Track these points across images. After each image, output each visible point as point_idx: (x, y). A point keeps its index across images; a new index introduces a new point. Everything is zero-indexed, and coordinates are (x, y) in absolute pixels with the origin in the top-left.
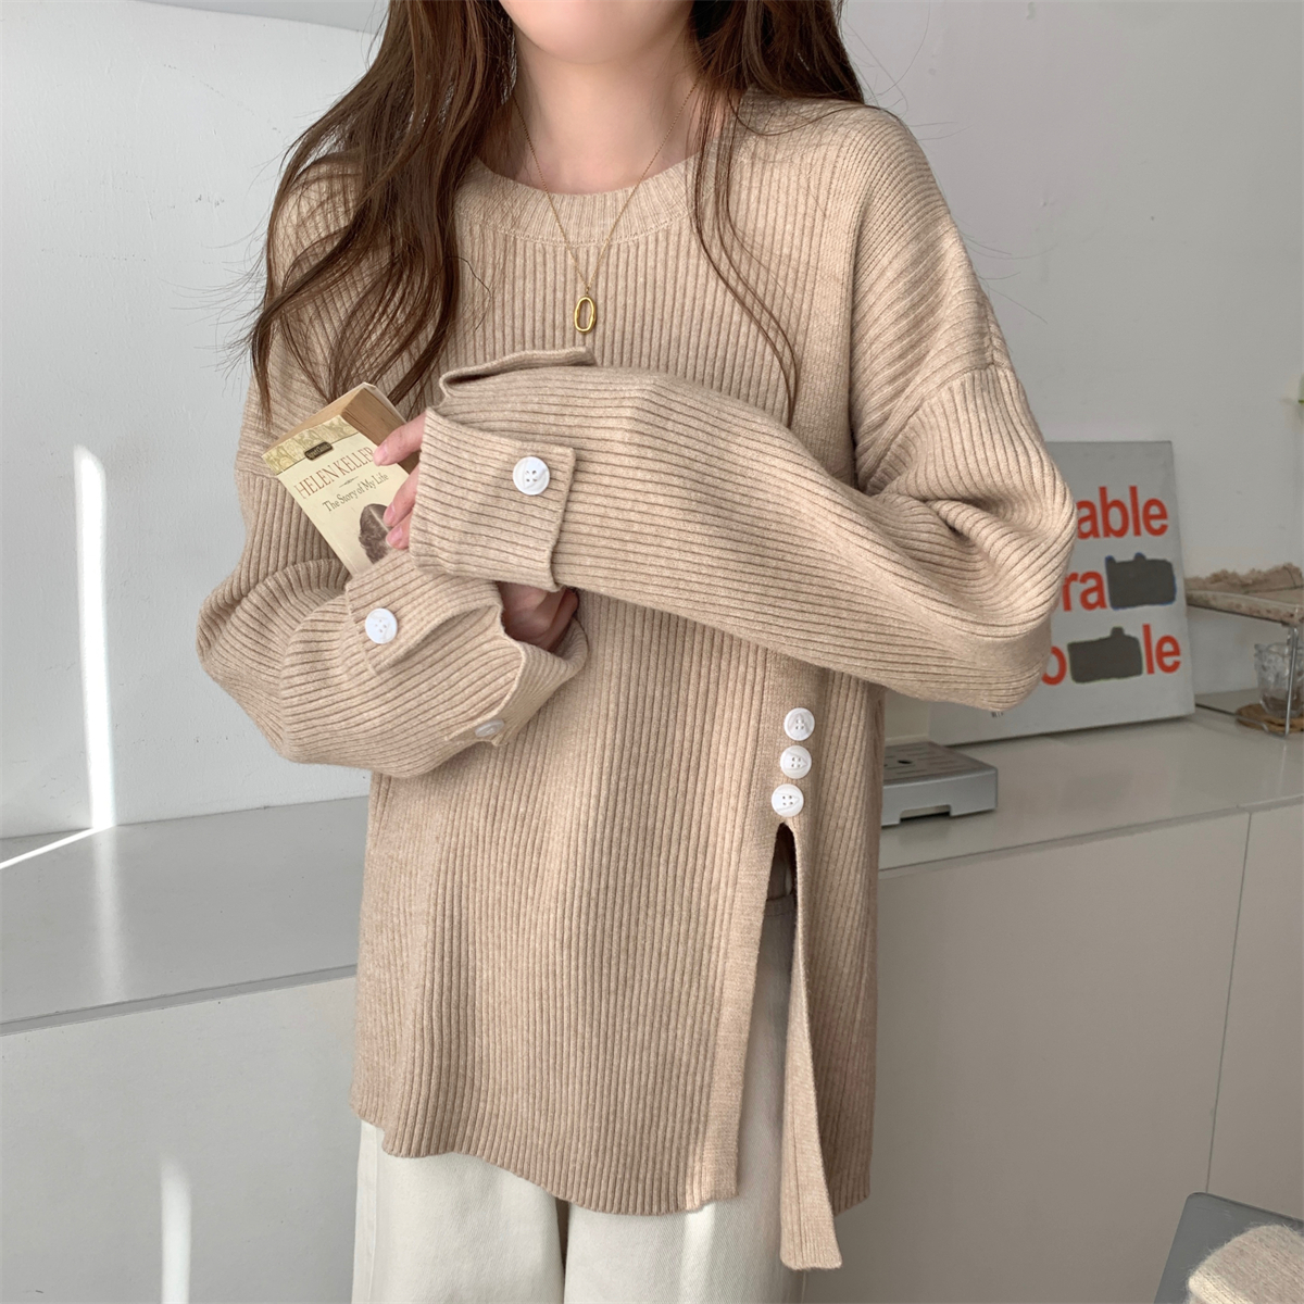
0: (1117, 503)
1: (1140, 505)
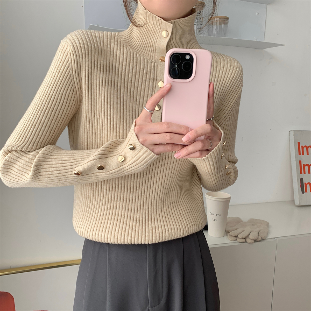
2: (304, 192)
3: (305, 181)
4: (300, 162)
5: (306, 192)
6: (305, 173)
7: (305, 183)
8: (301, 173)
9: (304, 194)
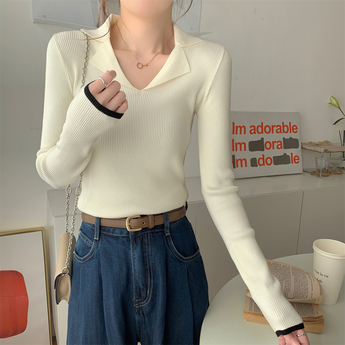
0: (286, 126)
1: (292, 126)
2: (235, 167)
3: (237, 158)
4: (233, 140)
5: (237, 167)
6: (236, 150)
7: (237, 160)
8: (233, 150)
9: (236, 168)
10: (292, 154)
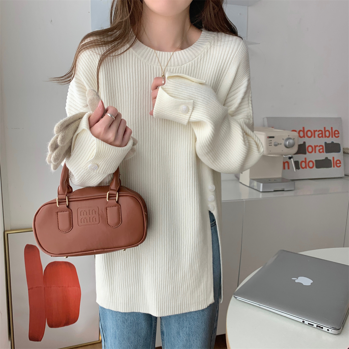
0: (328, 131)
1: (333, 131)
10: (333, 158)
